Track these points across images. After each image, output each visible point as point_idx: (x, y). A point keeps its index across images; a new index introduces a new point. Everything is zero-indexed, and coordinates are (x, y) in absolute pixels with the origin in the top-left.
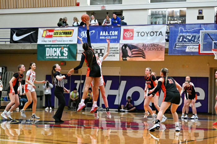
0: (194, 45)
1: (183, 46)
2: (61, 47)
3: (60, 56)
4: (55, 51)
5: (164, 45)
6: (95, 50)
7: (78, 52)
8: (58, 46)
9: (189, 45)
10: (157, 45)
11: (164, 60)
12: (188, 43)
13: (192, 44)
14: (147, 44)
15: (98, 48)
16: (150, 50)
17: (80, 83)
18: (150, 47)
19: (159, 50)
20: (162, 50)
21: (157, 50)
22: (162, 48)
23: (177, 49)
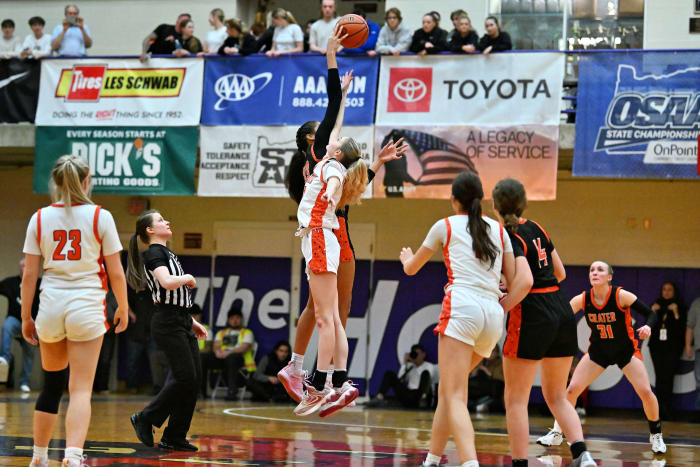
0: (678, 139)
1: (633, 140)
2: (131, 139)
3: (130, 177)
4: (110, 153)
5: (555, 137)
6: (272, 154)
7: (204, 159)
8: (120, 134)
10: (527, 138)
11: (553, 197)
12: (653, 130)
13: (668, 134)
14: (485, 133)
15: (283, 147)
16: (498, 154)
17: (209, 291)
18: (497, 145)
19: (534, 157)
20: (546, 155)
21: (528, 157)
22: (546, 149)
23: (609, 153)
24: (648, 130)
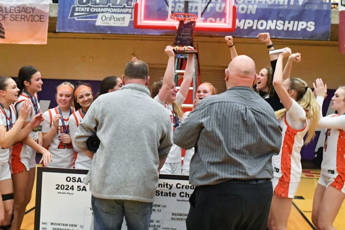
0: (115, 13)
1: (90, 13)
5: (47, 10)
9: (103, 12)
10: (31, 10)
11: (45, 43)
12: (101, 7)
13: (109, 10)
14: (8, 7)
16: (15, 19)
18: (15, 14)
19: (35, 21)
20: (42, 20)
21: (32, 21)
22: (42, 17)
23: (76, 19)
24: (98, 7)
